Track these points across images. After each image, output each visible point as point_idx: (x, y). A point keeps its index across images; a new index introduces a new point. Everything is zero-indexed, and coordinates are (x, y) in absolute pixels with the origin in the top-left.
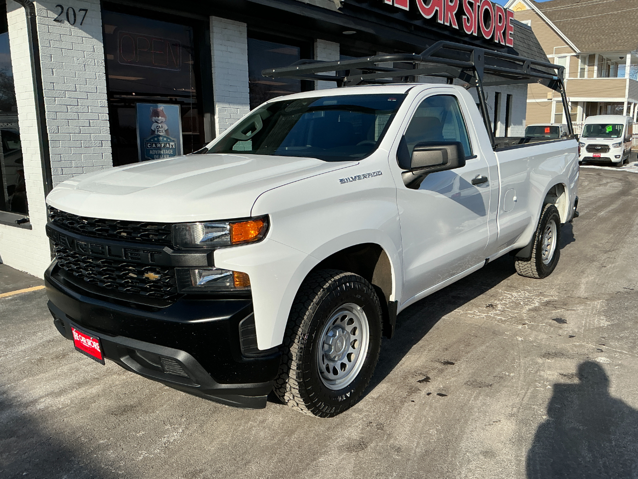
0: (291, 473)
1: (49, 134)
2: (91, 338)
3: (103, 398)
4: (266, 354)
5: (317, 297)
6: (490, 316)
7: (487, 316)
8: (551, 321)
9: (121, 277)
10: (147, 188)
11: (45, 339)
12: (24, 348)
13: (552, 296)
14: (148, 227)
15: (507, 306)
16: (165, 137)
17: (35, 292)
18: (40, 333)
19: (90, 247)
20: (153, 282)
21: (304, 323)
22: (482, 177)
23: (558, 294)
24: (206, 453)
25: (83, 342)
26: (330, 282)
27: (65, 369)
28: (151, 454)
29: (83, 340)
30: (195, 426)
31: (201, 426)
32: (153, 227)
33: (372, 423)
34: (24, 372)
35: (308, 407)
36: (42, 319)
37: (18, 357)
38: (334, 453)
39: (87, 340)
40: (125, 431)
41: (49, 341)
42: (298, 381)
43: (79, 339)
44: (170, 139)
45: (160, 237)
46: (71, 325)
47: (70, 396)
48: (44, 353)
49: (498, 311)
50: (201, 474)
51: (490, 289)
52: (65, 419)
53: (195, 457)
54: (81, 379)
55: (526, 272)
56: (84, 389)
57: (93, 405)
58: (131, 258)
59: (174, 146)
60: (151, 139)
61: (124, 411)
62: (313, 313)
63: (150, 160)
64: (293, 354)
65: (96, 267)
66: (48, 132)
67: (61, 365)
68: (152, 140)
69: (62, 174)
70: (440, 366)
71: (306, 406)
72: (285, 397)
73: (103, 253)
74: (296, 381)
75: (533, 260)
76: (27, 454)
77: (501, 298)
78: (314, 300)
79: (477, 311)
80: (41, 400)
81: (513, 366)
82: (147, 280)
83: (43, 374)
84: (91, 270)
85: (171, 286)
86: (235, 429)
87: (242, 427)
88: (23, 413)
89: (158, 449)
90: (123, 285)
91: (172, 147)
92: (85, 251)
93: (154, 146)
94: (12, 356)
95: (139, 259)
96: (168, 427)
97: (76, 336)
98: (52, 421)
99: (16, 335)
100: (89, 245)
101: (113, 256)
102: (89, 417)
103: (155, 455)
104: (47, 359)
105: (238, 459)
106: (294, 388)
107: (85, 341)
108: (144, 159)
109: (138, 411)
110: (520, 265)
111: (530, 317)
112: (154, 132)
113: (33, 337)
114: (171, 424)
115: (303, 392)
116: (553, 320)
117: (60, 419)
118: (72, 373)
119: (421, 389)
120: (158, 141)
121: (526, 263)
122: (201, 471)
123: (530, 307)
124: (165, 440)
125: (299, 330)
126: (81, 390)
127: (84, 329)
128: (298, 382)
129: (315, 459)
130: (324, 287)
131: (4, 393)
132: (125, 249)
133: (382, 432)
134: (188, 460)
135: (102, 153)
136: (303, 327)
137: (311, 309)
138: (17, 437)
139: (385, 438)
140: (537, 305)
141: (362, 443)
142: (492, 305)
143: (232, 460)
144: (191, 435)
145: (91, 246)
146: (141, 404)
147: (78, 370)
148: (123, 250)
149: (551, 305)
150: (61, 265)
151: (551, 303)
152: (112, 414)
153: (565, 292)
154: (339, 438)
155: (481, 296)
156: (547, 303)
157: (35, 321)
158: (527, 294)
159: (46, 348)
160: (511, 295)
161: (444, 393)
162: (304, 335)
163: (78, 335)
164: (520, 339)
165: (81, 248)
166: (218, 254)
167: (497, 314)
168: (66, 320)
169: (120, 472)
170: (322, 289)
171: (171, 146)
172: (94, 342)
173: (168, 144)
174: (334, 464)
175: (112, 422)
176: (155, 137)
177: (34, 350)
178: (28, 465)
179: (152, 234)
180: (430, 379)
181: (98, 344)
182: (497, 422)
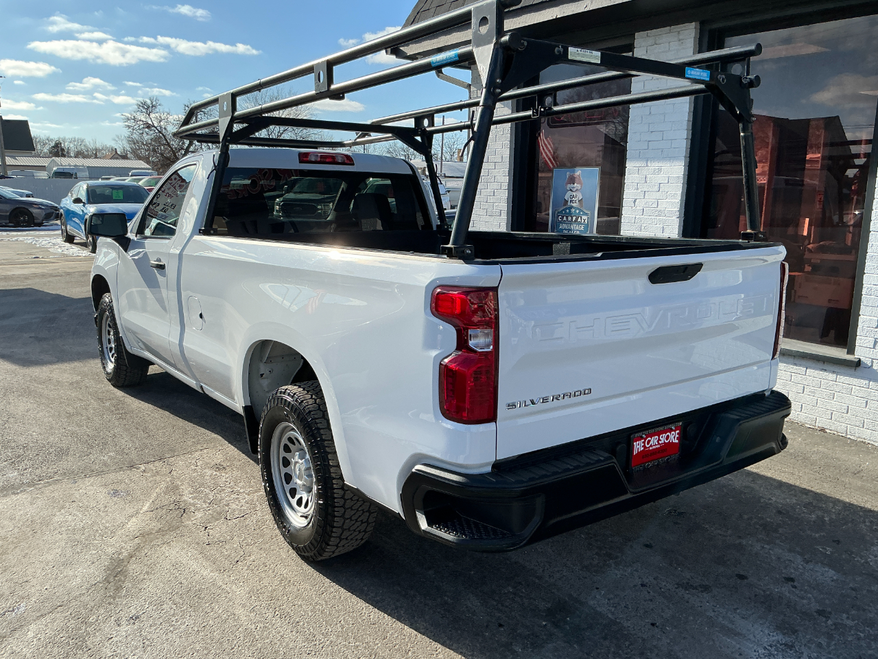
16: (578, 209)
44: (583, 211)
60: (563, 210)
68: (563, 212)
93: (565, 218)
112: (566, 202)
120: (570, 214)
171: (583, 221)
173: (579, 218)
176: (566, 209)
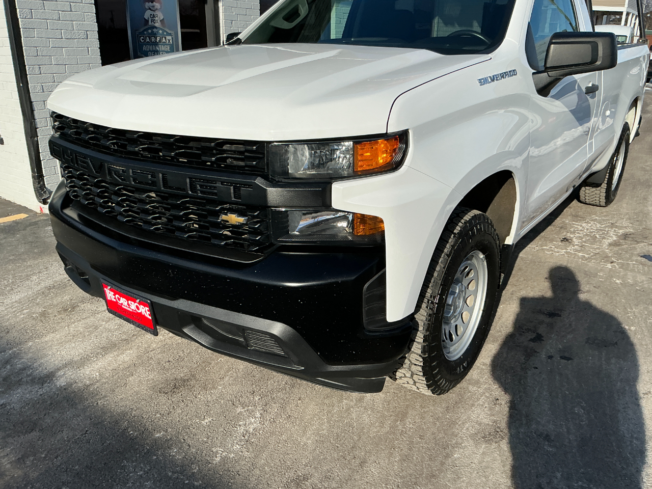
0: (426, 478)
1: (20, 20)
2: (138, 301)
3: (141, 368)
4: (395, 326)
5: (448, 246)
6: (569, 252)
7: (566, 252)
8: (639, 258)
9: (179, 219)
10: (215, 87)
11: (43, 285)
12: (18, 297)
13: (626, 227)
14: (225, 148)
15: (584, 240)
17: (16, 223)
18: (35, 277)
19: (131, 174)
20: (234, 226)
21: (434, 282)
22: (593, 85)
23: (631, 225)
24: (304, 450)
25: (122, 304)
26: (460, 224)
27: (80, 326)
28: (230, 452)
29: (123, 301)
30: (275, 408)
31: (283, 408)
32: (234, 147)
33: (498, 399)
34: (27, 332)
35: (429, 386)
36: (34, 258)
37: (14, 309)
38: (469, 444)
39: (130, 302)
40: (185, 418)
41: (49, 288)
42: (423, 356)
43: (115, 300)
45: (249, 163)
46: (102, 281)
47: (97, 367)
48: (46, 304)
49: (576, 246)
50: (307, 483)
51: (555, 219)
52: (99, 402)
53: (291, 456)
54: (104, 342)
55: (592, 200)
56: (112, 355)
57: (130, 379)
58: (202, 192)
59: (171, 41)
60: (144, 30)
61: (175, 387)
62: (444, 268)
63: (142, 57)
64: (420, 322)
65: (139, 202)
66: (19, 17)
67: (72, 321)
68: (145, 32)
69: (40, 74)
70: (548, 320)
71: (427, 385)
72: (397, 374)
73: (154, 183)
74: (420, 356)
75: (604, 186)
76: (59, 458)
77: (572, 229)
78: (446, 250)
79: (553, 247)
80: (59, 372)
81: (629, 317)
82: (225, 225)
83: (52, 335)
84: (127, 205)
85: (260, 234)
86: (329, 412)
87: (336, 409)
88: (39, 393)
89: (237, 443)
90: (182, 230)
91: (169, 42)
92: (122, 179)
94: (6, 309)
95: (215, 194)
96: (239, 410)
97: (110, 295)
98: (81, 404)
99: (4, 279)
100: (131, 171)
101: (171, 188)
102: (130, 398)
103: (236, 453)
104: (52, 313)
105: (348, 458)
106: (415, 365)
107: (126, 303)
108: (137, 56)
109: (194, 386)
110: (587, 191)
111: (615, 254)
112: (147, 21)
113: (27, 282)
114: (243, 405)
115: (427, 368)
116: (641, 256)
117: (92, 402)
118: (91, 333)
119: (538, 351)
121: (594, 189)
122: (306, 478)
123: (609, 241)
124: (241, 430)
125: (428, 291)
126: (109, 357)
127: (124, 287)
128: (423, 358)
129: (447, 456)
130: (455, 231)
131: (7, 362)
132: (190, 179)
133: (516, 412)
134: (282, 460)
135: (88, 48)
136: (432, 287)
137: (441, 262)
138: (41, 430)
139: (524, 422)
140: (615, 238)
141: (498, 430)
142: (567, 240)
143: (341, 458)
144: (274, 421)
145: (133, 172)
146: (193, 376)
147: (96, 328)
148: (188, 180)
149: (630, 239)
150: (73, 196)
151: (629, 236)
152: (160, 393)
153: (638, 223)
154: (466, 422)
155: (549, 227)
156: (625, 236)
157: (24, 260)
158: (598, 225)
159: (47, 298)
160: (581, 226)
161: (566, 355)
162: (434, 298)
163: (114, 295)
164: (618, 281)
165: (116, 174)
166: (337, 188)
167: (577, 251)
168: (92, 273)
169: (196, 483)
170: (453, 235)
172: (142, 306)
173: (164, 38)
174: (476, 461)
175: (164, 405)
177: (32, 300)
178: (65, 475)
179: (231, 158)
180: (543, 337)
181: (147, 309)
182: (647, 394)
